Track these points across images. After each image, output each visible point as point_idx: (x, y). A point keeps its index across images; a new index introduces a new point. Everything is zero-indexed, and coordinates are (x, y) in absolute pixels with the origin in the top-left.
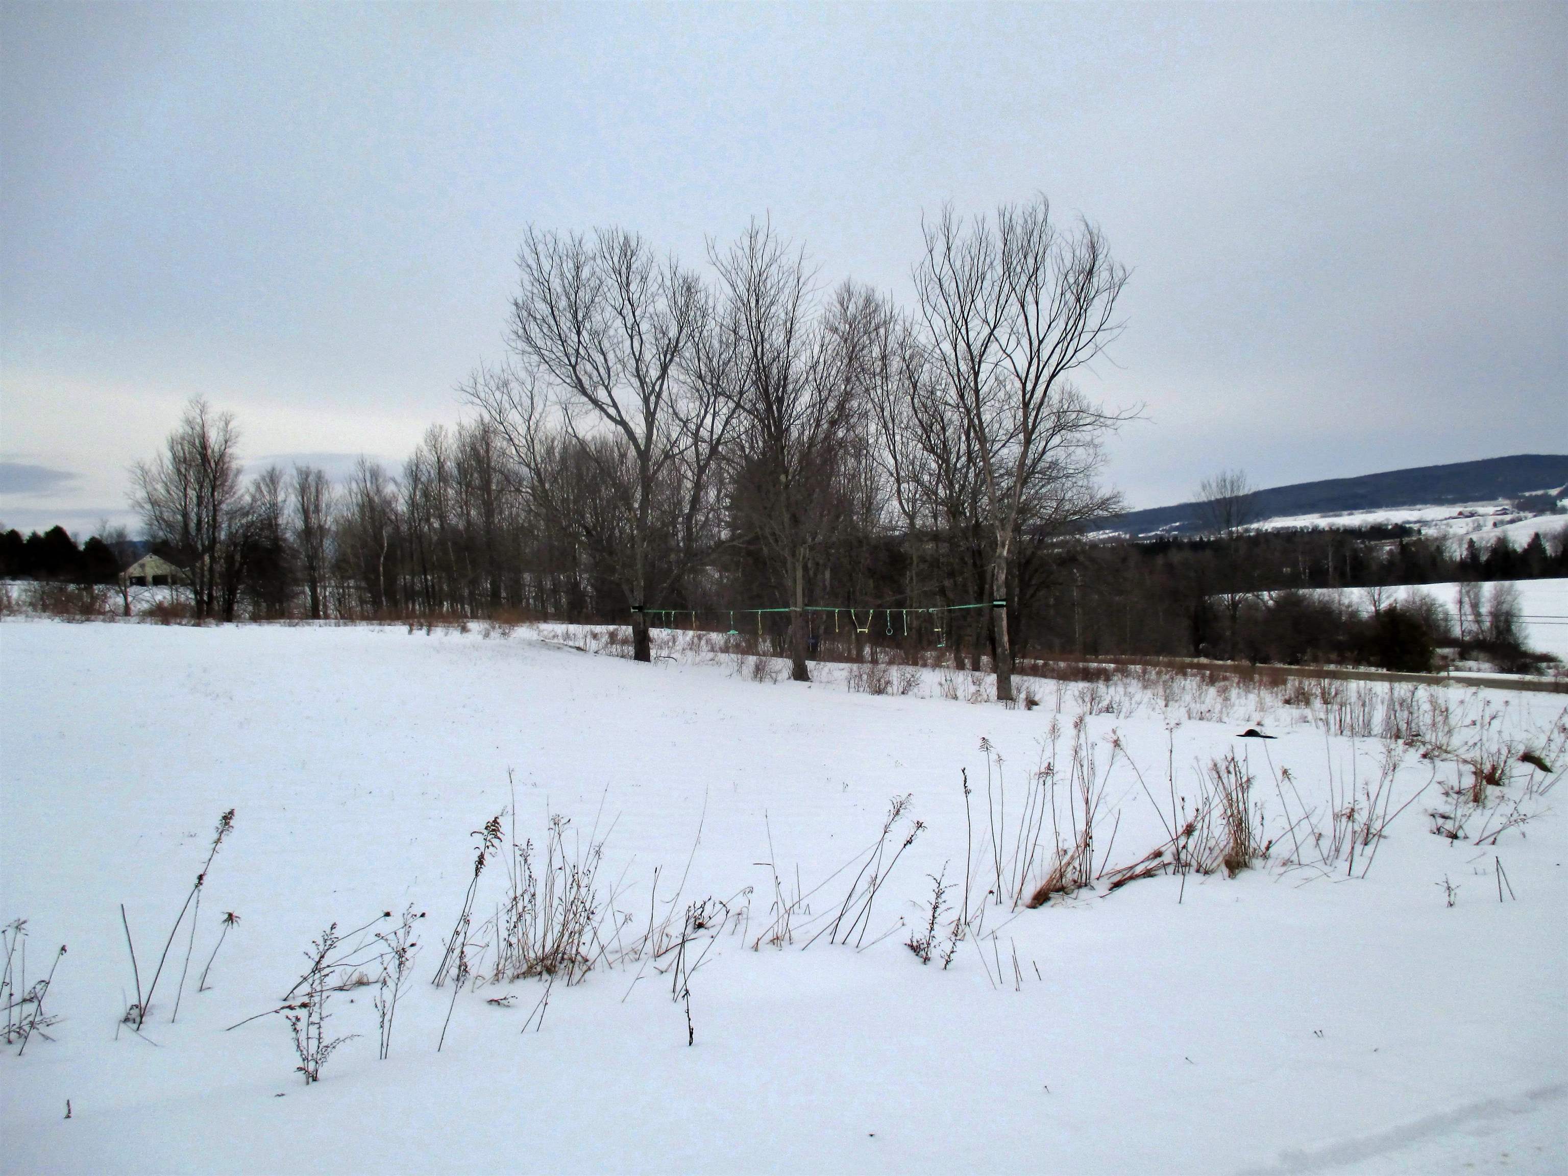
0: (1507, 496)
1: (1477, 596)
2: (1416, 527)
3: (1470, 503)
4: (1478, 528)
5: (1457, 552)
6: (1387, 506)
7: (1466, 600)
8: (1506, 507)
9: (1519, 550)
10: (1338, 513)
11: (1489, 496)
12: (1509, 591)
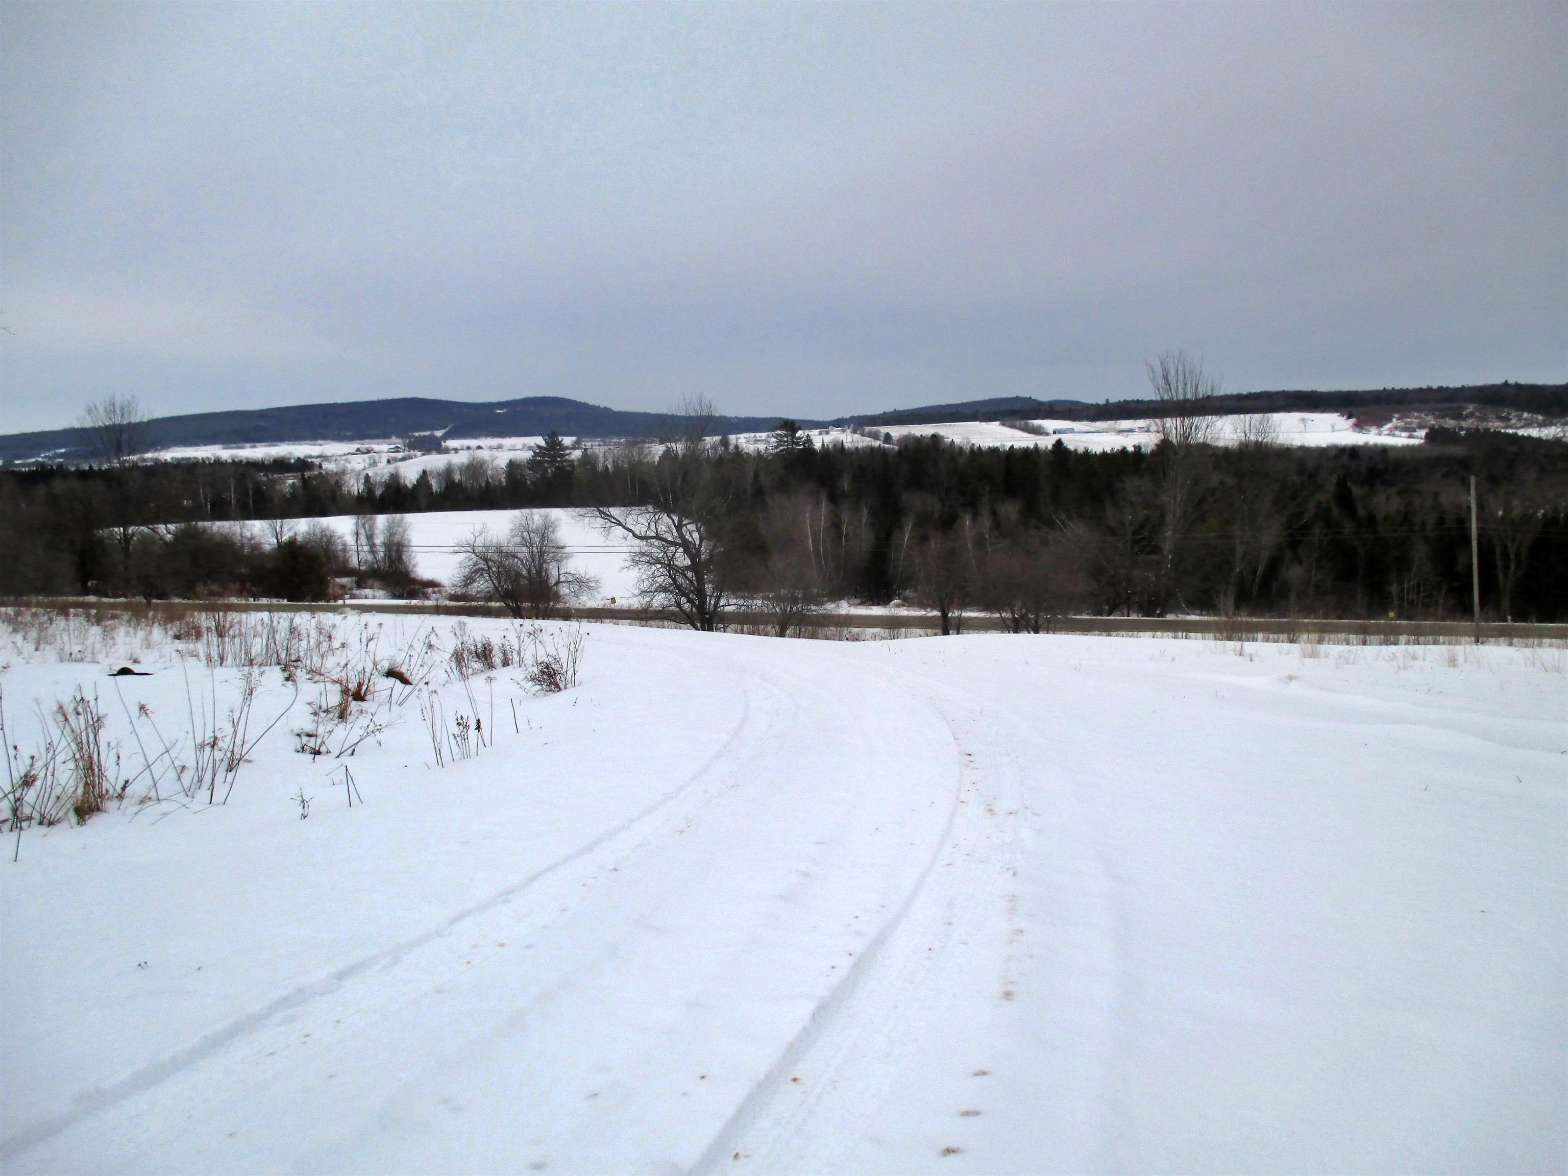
0: (399, 436)
1: (372, 528)
2: (317, 461)
3: (367, 441)
4: (374, 464)
5: (355, 486)
6: (290, 440)
7: (362, 531)
8: (398, 446)
9: (410, 486)
10: (240, 445)
11: (384, 435)
12: (400, 524)
